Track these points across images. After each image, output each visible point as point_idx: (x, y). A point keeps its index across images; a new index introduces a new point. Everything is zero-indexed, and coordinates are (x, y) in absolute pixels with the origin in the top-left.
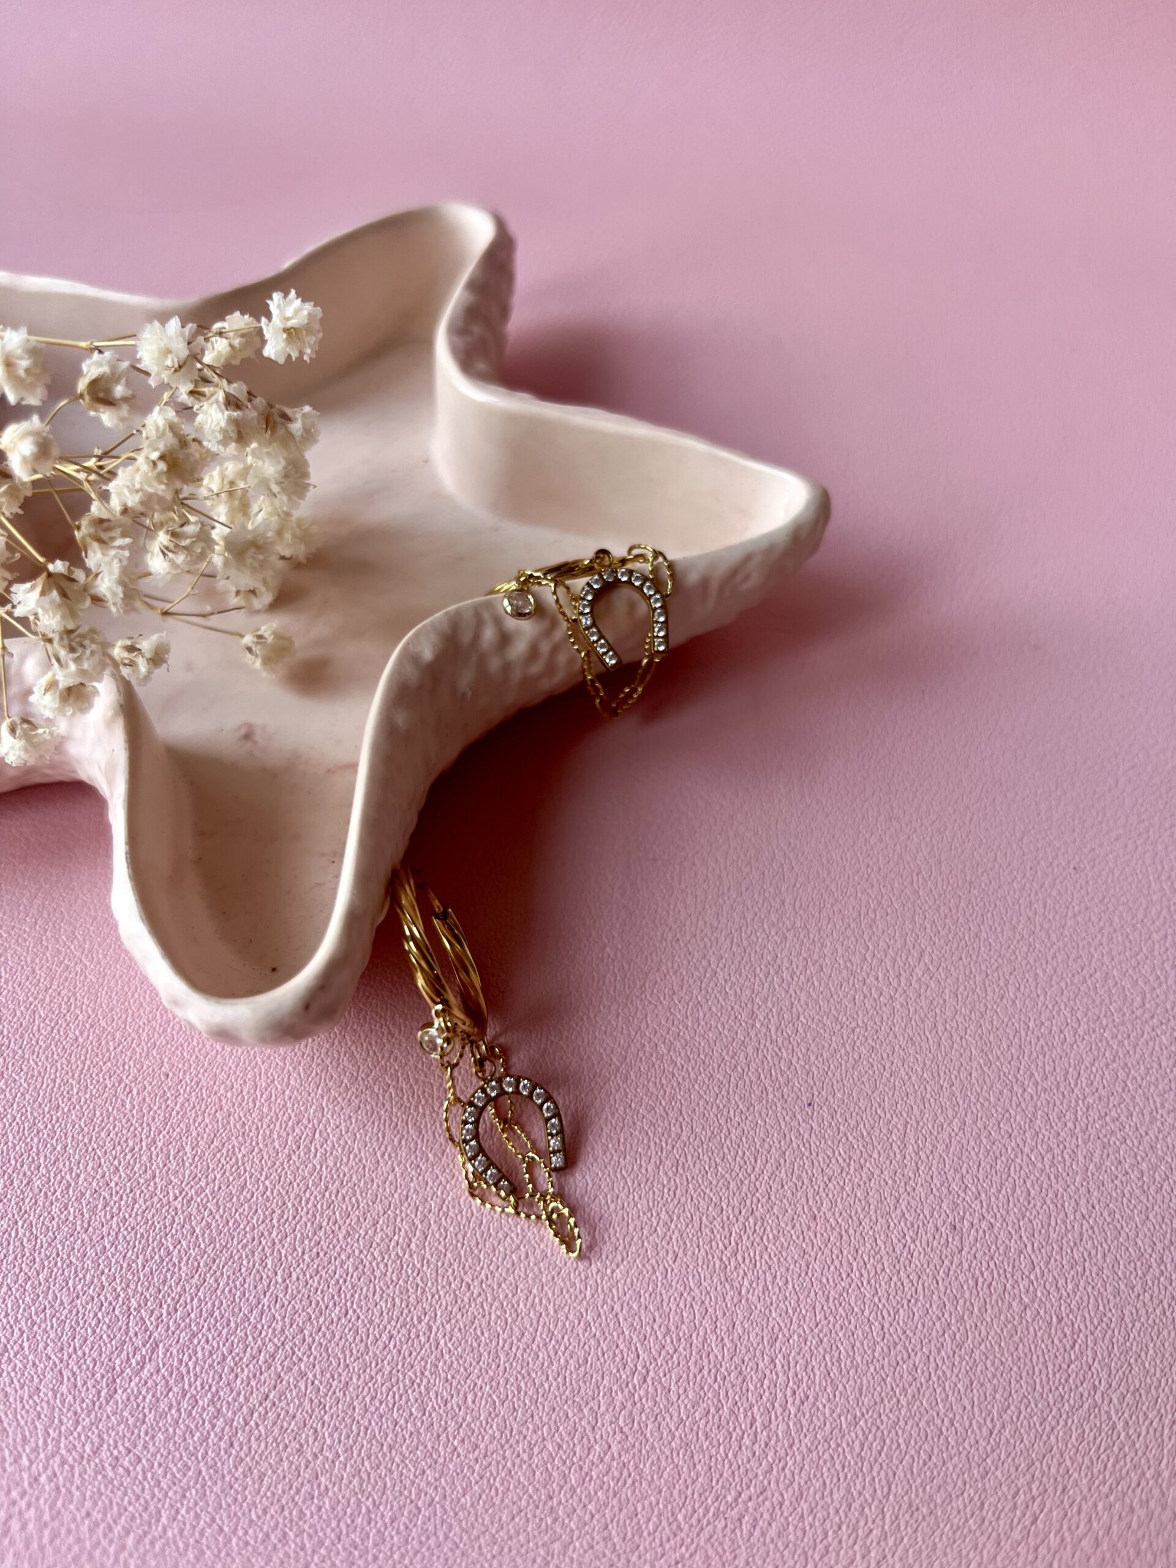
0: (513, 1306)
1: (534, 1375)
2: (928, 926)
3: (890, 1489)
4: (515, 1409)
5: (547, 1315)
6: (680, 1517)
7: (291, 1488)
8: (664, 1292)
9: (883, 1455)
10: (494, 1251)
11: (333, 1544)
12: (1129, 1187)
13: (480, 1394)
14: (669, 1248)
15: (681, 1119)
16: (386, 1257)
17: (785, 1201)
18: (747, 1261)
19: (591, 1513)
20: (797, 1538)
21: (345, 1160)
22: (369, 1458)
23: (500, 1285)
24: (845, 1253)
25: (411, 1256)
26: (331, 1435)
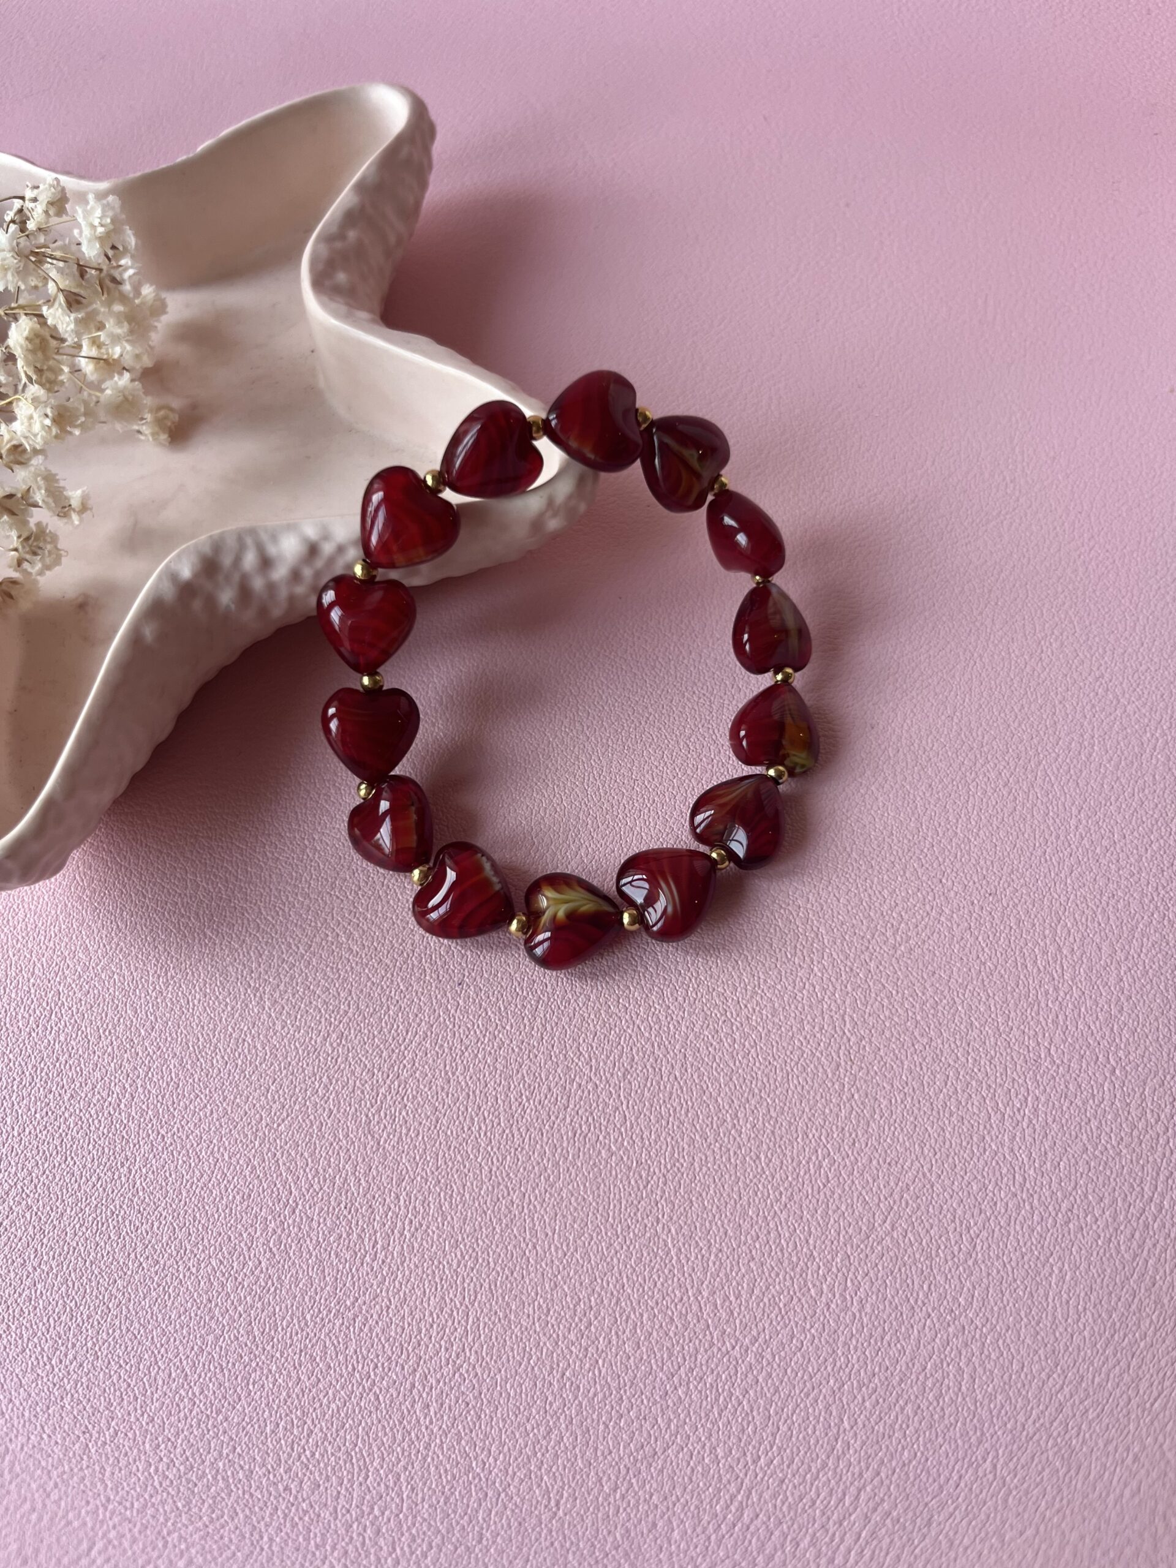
0: (197, 1153)
1: (207, 1208)
2: (590, 822)
3: (476, 1297)
4: (190, 1234)
5: (222, 1161)
6: (308, 1317)
7: (15, 1293)
8: (317, 1142)
9: (475, 1271)
10: (186, 1108)
11: (43, 1334)
12: (720, 1054)
13: (164, 1222)
14: (326, 1106)
15: (349, 999)
16: (101, 1114)
17: (426, 1067)
18: (388, 1117)
19: (240, 1313)
20: (397, 1334)
21: (74, 1036)
22: (75, 1271)
23: (188, 1137)
24: (470, 1110)
25: (120, 1114)
26: (47, 1254)
